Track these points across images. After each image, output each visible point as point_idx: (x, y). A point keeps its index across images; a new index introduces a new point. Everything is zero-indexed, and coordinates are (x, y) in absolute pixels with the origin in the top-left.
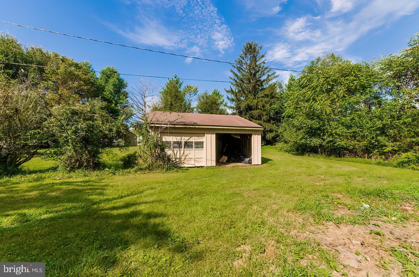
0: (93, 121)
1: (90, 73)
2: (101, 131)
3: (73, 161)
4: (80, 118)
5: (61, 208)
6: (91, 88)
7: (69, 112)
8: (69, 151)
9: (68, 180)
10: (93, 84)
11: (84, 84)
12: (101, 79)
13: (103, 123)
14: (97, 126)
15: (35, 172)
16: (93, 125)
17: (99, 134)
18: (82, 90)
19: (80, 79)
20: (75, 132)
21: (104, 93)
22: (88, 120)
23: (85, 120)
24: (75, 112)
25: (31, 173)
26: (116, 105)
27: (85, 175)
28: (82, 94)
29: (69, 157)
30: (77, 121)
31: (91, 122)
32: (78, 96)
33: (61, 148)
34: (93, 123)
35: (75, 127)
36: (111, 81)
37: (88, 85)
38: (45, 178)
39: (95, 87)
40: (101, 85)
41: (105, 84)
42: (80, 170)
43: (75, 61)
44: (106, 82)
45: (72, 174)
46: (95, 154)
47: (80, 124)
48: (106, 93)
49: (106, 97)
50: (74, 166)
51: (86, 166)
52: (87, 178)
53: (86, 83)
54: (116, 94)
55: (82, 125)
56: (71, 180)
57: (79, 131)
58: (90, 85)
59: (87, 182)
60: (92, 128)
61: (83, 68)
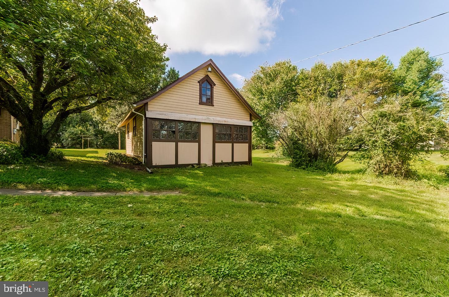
0: (404, 122)
1: (386, 67)
2: (414, 133)
3: (382, 166)
4: (388, 120)
5: (389, 214)
6: (389, 83)
7: (377, 115)
8: (378, 155)
9: (378, 185)
10: (390, 79)
11: (380, 82)
12: (401, 69)
13: (418, 123)
14: (409, 126)
15: (348, 172)
16: (404, 126)
17: (411, 136)
18: (377, 89)
19: (376, 77)
20: (384, 136)
21: (405, 85)
22: (398, 121)
23: (395, 121)
24: (384, 114)
25: (345, 172)
26: (421, 96)
27: (395, 183)
28: (376, 94)
29: (378, 161)
30: (387, 124)
31: (402, 123)
32: (373, 96)
33: (369, 152)
34: (405, 124)
35: (385, 130)
36: (415, 67)
37: (385, 81)
38: (356, 179)
39: (393, 81)
40: (400, 77)
41: (406, 73)
42: (390, 177)
43: (371, 60)
44: (408, 70)
45: (380, 179)
46: (404, 160)
47: (390, 126)
48: (408, 85)
49: (407, 89)
50: (382, 171)
51: (396, 173)
52: (399, 187)
53: (382, 80)
54: (422, 81)
55: (393, 127)
56: (381, 185)
57: (389, 135)
58: (387, 81)
59: (401, 191)
60: (403, 129)
61: (379, 64)
